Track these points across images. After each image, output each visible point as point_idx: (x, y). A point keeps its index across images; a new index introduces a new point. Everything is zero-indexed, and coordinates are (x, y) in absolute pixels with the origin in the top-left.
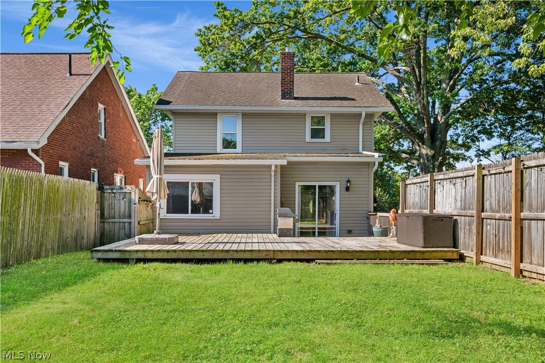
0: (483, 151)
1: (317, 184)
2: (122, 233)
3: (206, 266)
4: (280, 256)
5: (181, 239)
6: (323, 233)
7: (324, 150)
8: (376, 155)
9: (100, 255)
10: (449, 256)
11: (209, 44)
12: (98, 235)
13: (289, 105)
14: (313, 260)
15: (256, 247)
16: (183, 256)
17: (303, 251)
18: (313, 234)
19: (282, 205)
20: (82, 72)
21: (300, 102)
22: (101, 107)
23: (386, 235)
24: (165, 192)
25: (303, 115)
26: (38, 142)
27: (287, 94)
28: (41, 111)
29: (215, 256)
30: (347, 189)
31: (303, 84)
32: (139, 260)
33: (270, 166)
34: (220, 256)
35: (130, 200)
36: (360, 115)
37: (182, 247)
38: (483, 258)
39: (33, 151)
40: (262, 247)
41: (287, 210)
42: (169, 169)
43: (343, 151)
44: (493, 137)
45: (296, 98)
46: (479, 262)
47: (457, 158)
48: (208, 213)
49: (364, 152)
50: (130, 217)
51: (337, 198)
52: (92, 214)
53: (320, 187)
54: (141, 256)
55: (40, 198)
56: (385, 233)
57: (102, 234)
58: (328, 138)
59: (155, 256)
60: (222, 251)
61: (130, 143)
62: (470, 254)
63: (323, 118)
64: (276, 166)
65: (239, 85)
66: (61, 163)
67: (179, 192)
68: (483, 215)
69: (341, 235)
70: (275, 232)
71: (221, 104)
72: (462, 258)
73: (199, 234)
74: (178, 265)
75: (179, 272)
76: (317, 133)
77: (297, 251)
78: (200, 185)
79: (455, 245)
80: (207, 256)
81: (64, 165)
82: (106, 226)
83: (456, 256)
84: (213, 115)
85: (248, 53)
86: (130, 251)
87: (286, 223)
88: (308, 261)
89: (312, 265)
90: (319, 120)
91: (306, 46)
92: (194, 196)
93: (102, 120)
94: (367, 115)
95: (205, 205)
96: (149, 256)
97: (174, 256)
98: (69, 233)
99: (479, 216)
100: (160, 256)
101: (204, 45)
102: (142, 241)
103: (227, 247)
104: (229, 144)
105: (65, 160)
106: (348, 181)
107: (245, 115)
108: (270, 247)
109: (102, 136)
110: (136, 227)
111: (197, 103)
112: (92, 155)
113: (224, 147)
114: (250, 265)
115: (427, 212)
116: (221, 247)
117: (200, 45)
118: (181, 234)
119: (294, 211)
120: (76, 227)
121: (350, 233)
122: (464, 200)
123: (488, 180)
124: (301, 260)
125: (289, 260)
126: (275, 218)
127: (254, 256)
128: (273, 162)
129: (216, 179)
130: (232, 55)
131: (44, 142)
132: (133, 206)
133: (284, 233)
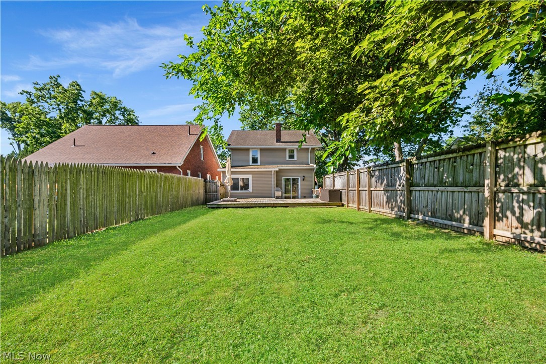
0: (366, 162)
1: (291, 178)
2: (214, 199)
3: (249, 209)
4: (276, 205)
5: (238, 200)
6: (294, 197)
7: (294, 163)
8: (315, 165)
9: (209, 206)
10: (338, 204)
11: (245, 117)
12: (204, 200)
13: (279, 145)
14: (288, 207)
15: (267, 202)
16: (240, 206)
17: (284, 204)
18: (290, 198)
19: (277, 187)
20: (194, 133)
21: (284, 144)
22: (201, 147)
23: (318, 198)
24: (232, 182)
25: (285, 149)
26: (180, 163)
27: (279, 140)
28: (180, 151)
29: (252, 206)
30: (304, 180)
31: (285, 135)
32: (224, 208)
33: (272, 171)
34: (254, 206)
35: (217, 185)
36: (309, 149)
37: (239, 203)
38: (349, 205)
39: (179, 167)
40: (269, 202)
41: (279, 188)
42: (233, 173)
43: (302, 163)
44: (370, 155)
45: (282, 142)
46: (348, 206)
47: (354, 165)
48: (247, 190)
49: (311, 164)
50: (217, 192)
51: (299, 183)
52: (202, 191)
53: (293, 179)
54: (225, 206)
55: (186, 185)
56: (317, 197)
57: (206, 199)
58: (295, 158)
59: (230, 206)
60: (255, 204)
61: (213, 161)
62: (345, 203)
63: (294, 150)
64: (274, 171)
65: (258, 136)
66: (188, 171)
67: (236, 181)
68: (349, 189)
69: (301, 198)
70: (274, 197)
71: (251, 145)
72: (343, 205)
73: (244, 199)
74: (239, 209)
75: (240, 211)
76: (291, 157)
77: (282, 204)
78: (243, 179)
79: (341, 201)
80: (249, 206)
81: (189, 172)
82: (207, 196)
83: (341, 205)
84: (248, 150)
85: (261, 121)
86: (221, 204)
87: (279, 194)
88: (286, 207)
89: (288, 208)
90: (292, 151)
91: (287, 117)
92: (241, 184)
93: (202, 153)
94: (312, 149)
95: (246, 187)
96: (228, 206)
97: (237, 206)
98: (195, 198)
99: (348, 190)
100: (232, 206)
101: (242, 117)
102: (224, 201)
103: (256, 203)
104: (255, 161)
105: (189, 170)
106: (304, 176)
107: (261, 150)
108: (272, 202)
109: (202, 159)
110: (219, 196)
111: (241, 145)
112: (199, 167)
113: (253, 163)
114: (265, 208)
115: (332, 188)
116: (254, 203)
117: (240, 118)
118: (238, 199)
119: (282, 189)
120: (197, 196)
121: (305, 197)
122: (344, 184)
123: (351, 176)
124: (283, 207)
125: (279, 207)
126: (274, 192)
127: (266, 205)
128: (273, 170)
129: (250, 176)
130: (255, 121)
131: (182, 163)
132: (218, 188)
133: (277, 198)
